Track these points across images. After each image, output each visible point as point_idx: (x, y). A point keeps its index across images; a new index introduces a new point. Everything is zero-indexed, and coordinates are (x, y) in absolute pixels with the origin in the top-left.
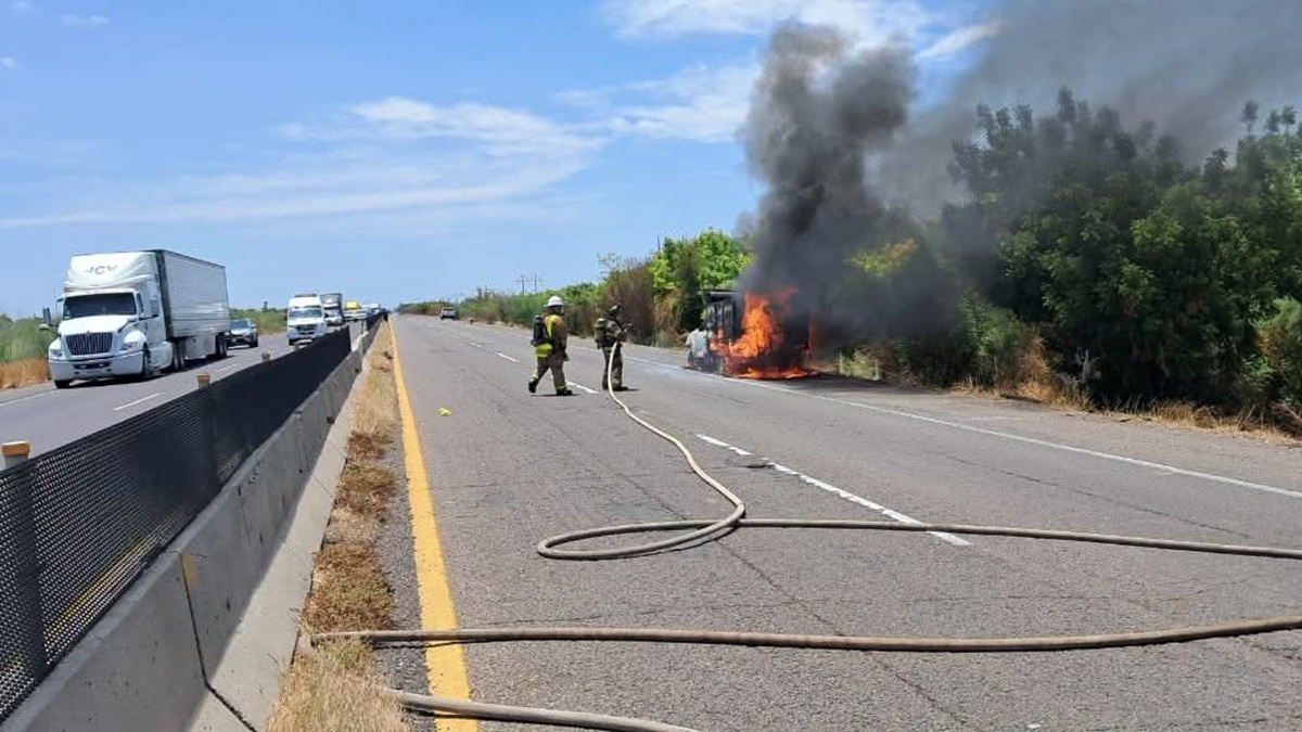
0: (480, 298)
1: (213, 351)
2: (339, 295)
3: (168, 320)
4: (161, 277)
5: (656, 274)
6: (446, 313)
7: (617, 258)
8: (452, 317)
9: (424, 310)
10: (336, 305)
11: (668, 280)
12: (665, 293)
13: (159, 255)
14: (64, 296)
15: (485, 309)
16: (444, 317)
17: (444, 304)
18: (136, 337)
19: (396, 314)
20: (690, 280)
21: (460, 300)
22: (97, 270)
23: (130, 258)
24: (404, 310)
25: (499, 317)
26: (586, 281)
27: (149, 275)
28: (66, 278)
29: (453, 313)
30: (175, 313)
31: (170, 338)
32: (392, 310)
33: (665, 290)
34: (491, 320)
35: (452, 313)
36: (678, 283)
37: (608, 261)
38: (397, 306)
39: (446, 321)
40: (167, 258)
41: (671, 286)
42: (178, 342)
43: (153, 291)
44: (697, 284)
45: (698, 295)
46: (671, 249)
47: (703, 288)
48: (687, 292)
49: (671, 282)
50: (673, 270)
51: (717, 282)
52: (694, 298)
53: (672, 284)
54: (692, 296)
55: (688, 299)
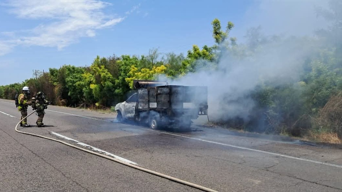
5: (50, 79)
11: (54, 81)
12: (55, 86)
20: (62, 80)
33: (53, 85)
36: (58, 82)
41: (55, 84)
44: (66, 83)
45: (66, 87)
46: (52, 72)
47: (69, 84)
48: (62, 85)
49: (55, 82)
50: (56, 78)
51: (74, 82)
52: (64, 88)
53: (56, 83)
54: (64, 87)
55: (62, 88)
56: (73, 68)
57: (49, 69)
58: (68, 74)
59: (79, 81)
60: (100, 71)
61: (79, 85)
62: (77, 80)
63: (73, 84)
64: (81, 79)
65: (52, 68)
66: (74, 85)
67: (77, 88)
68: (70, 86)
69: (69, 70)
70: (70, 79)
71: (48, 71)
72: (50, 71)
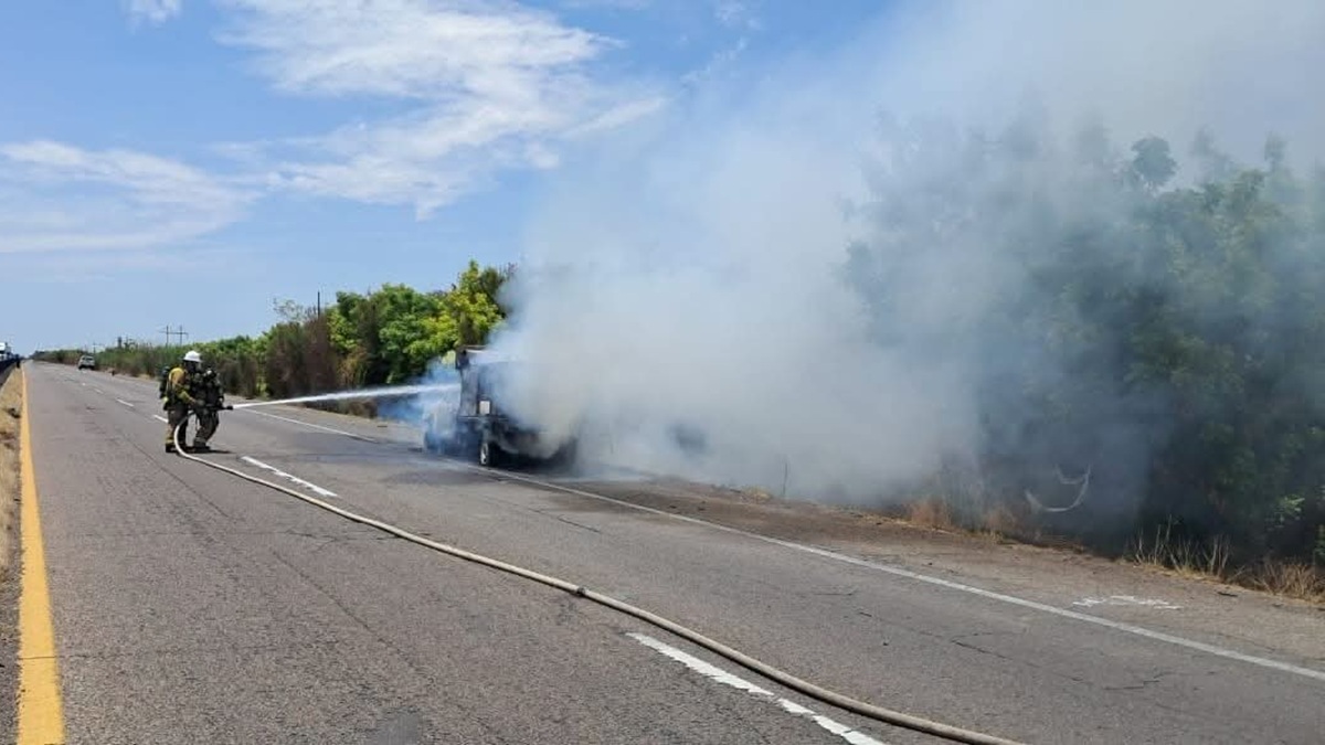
0: (120, 347)
5: (334, 330)
6: (85, 363)
7: (298, 307)
8: (92, 368)
9: (60, 358)
11: (347, 336)
12: (346, 353)
15: (128, 360)
16: (82, 367)
17: (81, 353)
19: (31, 361)
20: (373, 338)
21: (101, 349)
24: (39, 357)
25: (143, 369)
26: (244, 335)
29: (95, 363)
32: (27, 356)
33: (345, 349)
34: (135, 373)
35: (92, 363)
36: (359, 341)
37: (286, 310)
38: (32, 353)
39: (84, 371)
41: (349, 344)
44: (382, 344)
45: (381, 356)
46: (346, 304)
47: (389, 348)
48: (369, 351)
49: (350, 339)
50: (354, 326)
51: (404, 343)
52: (377, 359)
53: (352, 341)
54: (375, 356)
55: (370, 359)
56: (408, 296)
57: (337, 294)
58: (390, 313)
59: (420, 339)
60: (472, 309)
61: (419, 352)
62: (413, 335)
63: (402, 348)
64: (425, 336)
65: (347, 291)
66: (405, 351)
67: (413, 362)
68: (395, 354)
69: (393, 300)
70: (394, 331)
71: (331, 302)
72: (338, 301)
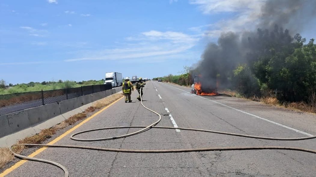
1: (120, 85)
2: (136, 76)
3: (116, 81)
4: (116, 75)
10: (135, 78)
13: (115, 73)
14: (105, 78)
16: (159, 81)
17: (159, 78)
18: (113, 83)
22: (108, 75)
23: (113, 73)
27: (114, 75)
28: (105, 76)
29: (161, 80)
30: (117, 80)
31: (116, 83)
34: (167, 82)
38: (152, 79)
39: (160, 82)
40: (116, 73)
42: (117, 83)
43: (115, 77)
